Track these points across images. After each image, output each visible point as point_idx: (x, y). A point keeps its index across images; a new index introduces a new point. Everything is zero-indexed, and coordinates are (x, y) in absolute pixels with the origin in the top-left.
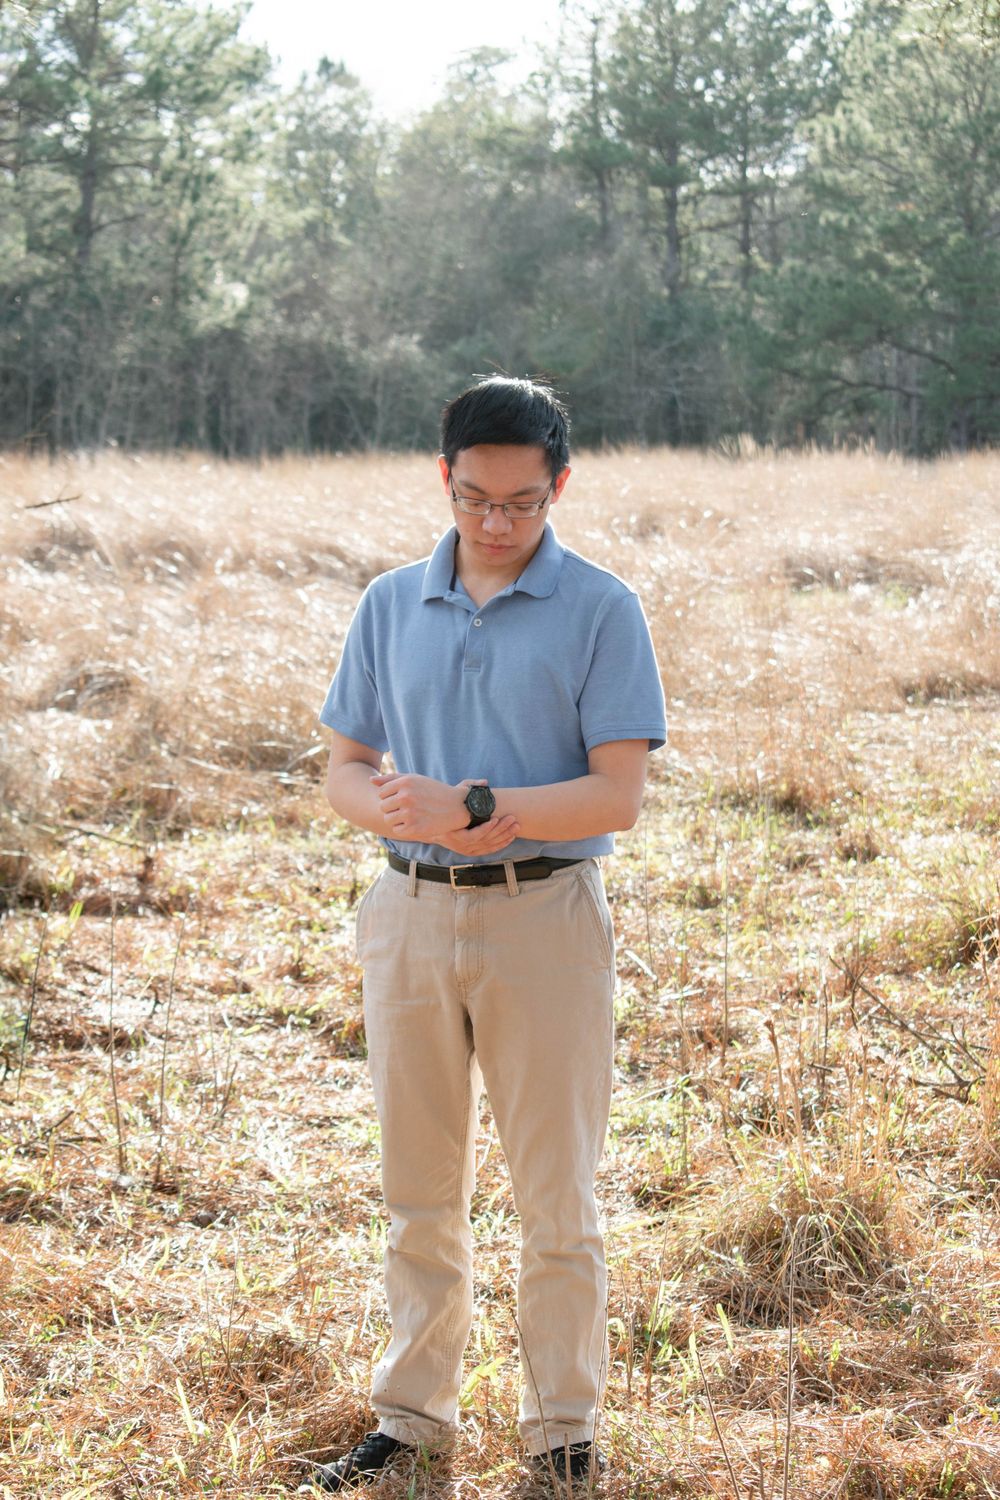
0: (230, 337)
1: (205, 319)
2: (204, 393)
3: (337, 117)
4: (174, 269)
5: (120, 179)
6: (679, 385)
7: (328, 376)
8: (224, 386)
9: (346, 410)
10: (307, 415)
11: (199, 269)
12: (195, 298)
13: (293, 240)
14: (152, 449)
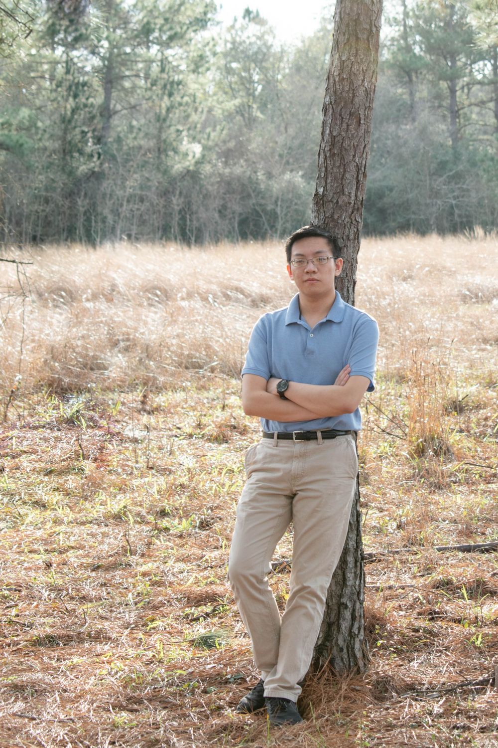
0: (192, 175)
1: (178, 166)
2: (177, 208)
3: (255, 43)
4: (159, 138)
5: (127, 84)
6: (455, 198)
7: (249, 196)
8: (189, 204)
9: (261, 217)
10: (237, 219)
11: (174, 136)
12: (171, 153)
13: (229, 117)
14: (146, 241)
